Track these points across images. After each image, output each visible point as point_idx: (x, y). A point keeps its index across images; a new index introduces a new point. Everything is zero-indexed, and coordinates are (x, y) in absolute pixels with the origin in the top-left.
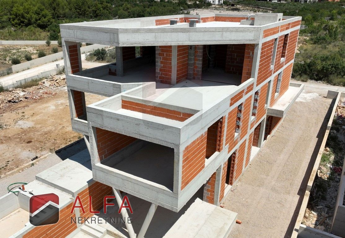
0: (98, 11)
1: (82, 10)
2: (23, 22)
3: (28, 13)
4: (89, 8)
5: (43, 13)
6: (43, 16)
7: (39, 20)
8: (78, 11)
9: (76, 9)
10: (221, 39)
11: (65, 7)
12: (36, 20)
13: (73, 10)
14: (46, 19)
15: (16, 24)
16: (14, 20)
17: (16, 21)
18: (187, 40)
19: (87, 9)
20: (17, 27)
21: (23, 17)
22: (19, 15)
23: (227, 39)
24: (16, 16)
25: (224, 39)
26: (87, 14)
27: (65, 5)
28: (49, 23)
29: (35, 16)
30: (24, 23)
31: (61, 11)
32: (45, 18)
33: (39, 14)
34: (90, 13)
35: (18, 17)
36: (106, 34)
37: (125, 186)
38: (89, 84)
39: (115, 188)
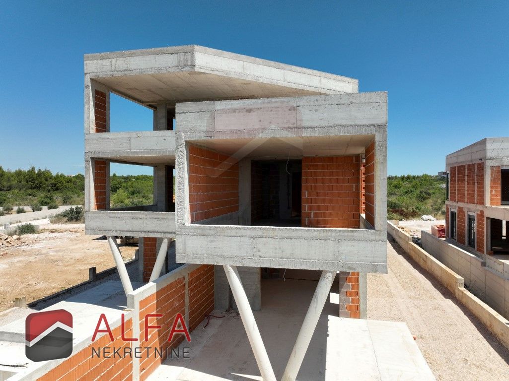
0: (59, 185)
1: (36, 182)
4: (47, 180)
8: (31, 184)
9: (27, 182)
10: (319, 86)
18: (282, 79)
19: (44, 181)
23: (326, 88)
25: (322, 86)
26: (44, 188)
27: (12, 177)
31: (5, 184)
34: (48, 186)
36: (173, 55)
37: (259, 251)
38: (132, 141)
39: (232, 267)
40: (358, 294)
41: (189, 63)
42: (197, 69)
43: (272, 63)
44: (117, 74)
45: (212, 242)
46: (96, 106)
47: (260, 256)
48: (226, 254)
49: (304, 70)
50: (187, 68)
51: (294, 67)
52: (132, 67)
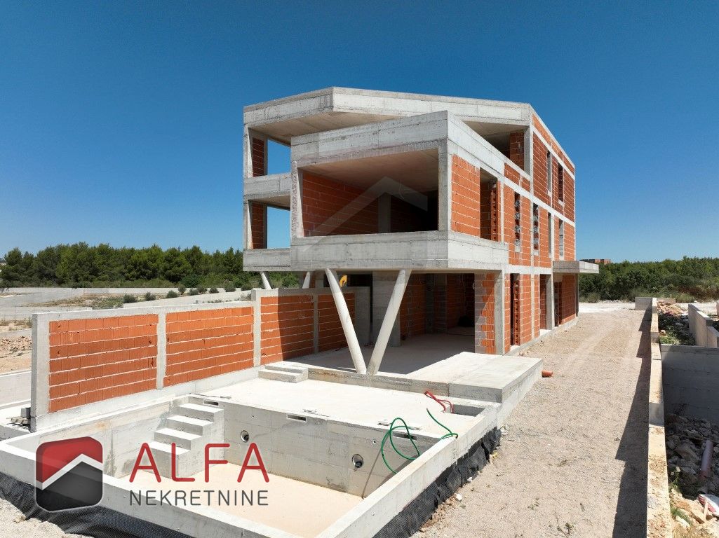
2: (143, 274)
3: (154, 261)
5: (178, 259)
6: (177, 263)
7: (170, 269)
8: (228, 267)
9: (225, 265)
10: (475, 114)
11: (209, 261)
12: (166, 269)
13: (221, 266)
14: (180, 268)
15: (133, 276)
16: (130, 271)
17: (134, 272)
20: (132, 280)
21: (146, 266)
22: (140, 264)
23: (485, 115)
24: (135, 266)
25: (480, 114)
28: (184, 275)
29: (162, 266)
30: (145, 275)
32: (179, 266)
33: (170, 261)
35: (138, 267)
36: (314, 100)
37: (351, 255)
38: (281, 182)
39: (331, 269)
40: (493, 328)
41: (329, 105)
42: (335, 110)
43: (417, 96)
44: (269, 122)
45: (316, 250)
46: (254, 153)
47: (351, 260)
48: (326, 259)
49: (456, 99)
50: (326, 109)
51: (443, 98)
52: (282, 113)
